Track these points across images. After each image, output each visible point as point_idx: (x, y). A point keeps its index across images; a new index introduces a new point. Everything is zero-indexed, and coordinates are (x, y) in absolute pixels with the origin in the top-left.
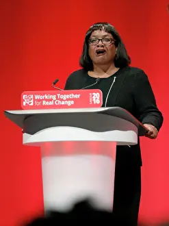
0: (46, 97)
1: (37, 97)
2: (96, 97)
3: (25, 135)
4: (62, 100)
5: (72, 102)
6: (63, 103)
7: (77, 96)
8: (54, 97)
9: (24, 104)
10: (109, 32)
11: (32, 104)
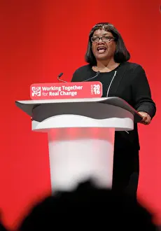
0: (52, 89)
1: (44, 89)
2: (97, 88)
3: (34, 122)
4: (66, 91)
5: (76, 93)
6: (67, 94)
7: (80, 88)
8: (59, 89)
9: (33, 95)
10: (108, 31)
11: (40, 95)
